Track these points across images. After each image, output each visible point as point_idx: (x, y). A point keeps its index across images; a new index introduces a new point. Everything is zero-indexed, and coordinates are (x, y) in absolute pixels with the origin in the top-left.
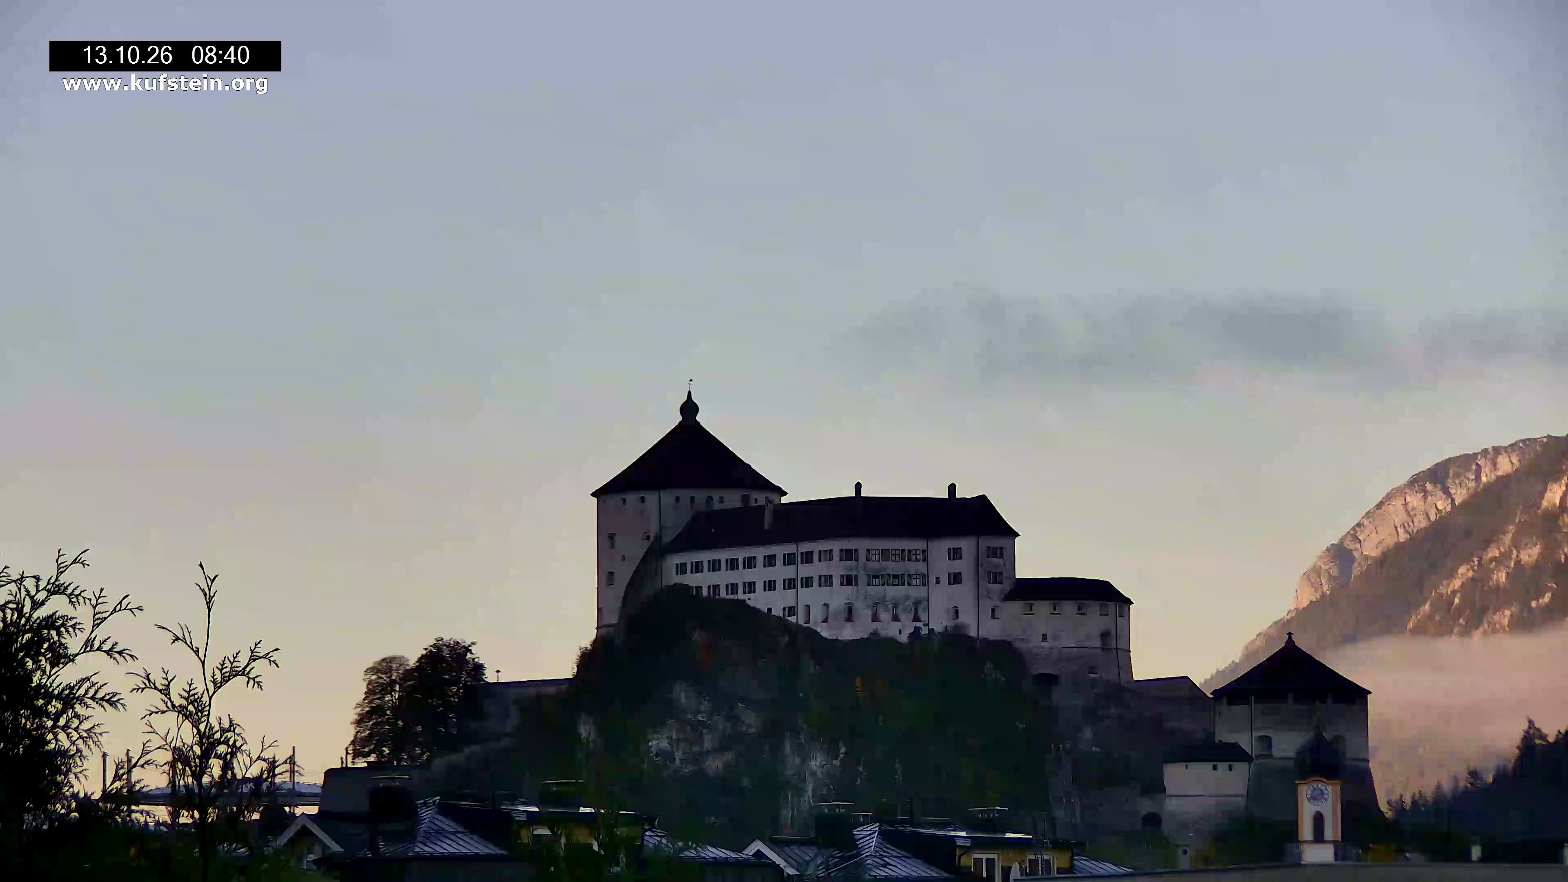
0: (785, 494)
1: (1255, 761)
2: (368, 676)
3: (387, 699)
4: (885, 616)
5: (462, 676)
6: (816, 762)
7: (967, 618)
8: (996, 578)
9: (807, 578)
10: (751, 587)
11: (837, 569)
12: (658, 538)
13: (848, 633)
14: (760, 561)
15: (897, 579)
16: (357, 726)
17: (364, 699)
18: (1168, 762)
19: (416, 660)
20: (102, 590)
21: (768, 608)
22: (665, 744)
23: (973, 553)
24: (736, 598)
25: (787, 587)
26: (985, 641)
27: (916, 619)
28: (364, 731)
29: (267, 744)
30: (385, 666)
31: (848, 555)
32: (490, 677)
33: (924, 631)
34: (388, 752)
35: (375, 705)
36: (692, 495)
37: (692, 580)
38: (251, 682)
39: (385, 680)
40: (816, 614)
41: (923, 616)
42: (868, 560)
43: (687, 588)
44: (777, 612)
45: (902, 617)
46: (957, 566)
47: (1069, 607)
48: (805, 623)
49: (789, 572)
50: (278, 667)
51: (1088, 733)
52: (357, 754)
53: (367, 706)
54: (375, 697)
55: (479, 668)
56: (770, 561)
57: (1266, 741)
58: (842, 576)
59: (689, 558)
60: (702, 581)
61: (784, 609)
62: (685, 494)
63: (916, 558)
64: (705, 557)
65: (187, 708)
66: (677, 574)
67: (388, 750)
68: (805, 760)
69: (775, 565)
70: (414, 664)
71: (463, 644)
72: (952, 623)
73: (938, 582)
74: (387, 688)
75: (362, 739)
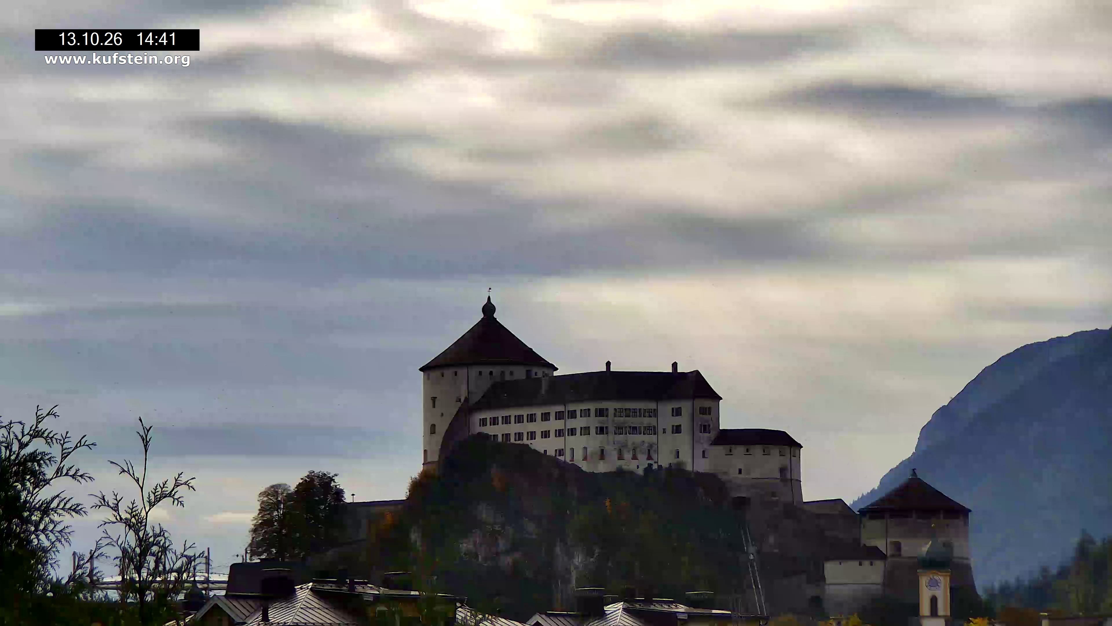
0: (556, 369)
1: (889, 560)
2: (261, 498)
3: (274, 514)
4: (628, 456)
5: (328, 498)
6: (578, 560)
7: (686, 457)
8: (705, 429)
9: (572, 429)
10: (532, 435)
11: (593, 422)
12: (467, 400)
13: (602, 468)
14: (539, 417)
15: (634, 430)
16: (253, 534)
17: (259, 515)
18: (828, 559)
19: (296, 486)
20: (67, 433)
21: (545, 450)
22: (471, 546)
23: (690, 411)
24: (522, 443)
25: (557, 435)
26: (698, 473)
27: (649, 458)
28: (259, 536)
29: (187, 546)
30: (273, 491)
31: (601, 413)
32: (348, 499)
33: (655, 467)
34: (275, 552)
35: (266, 519)
36: (491, 370)
37: (490, 430)
38: (176, 502)
39: (273, 501)
40: (579, 455)
41: (654, 456)
42: (615, 416)
43: (487, 436)
44: (551, 452)
45: (639, 456)
46: (677, 421)
47: (757, 450)
48: (570, 461)
49: (559, 424)
50: (195, 490)
51: (771, 540)
52: (253, 553)
53: (260, 520)
54: (266, 513)
55: (339, 493)
56: (546, 417)
57: (898, 546)
58: (597, 428)
59: (488, 415)
60: (497, 431)
61: (556, 450)
62: (486, 370)
63: (649, 415)
64: (500, 414)
65: (130, 521)
66: (480, 426)
67: (275, 550)
68: (571, 557)
69: (549, 420)
70: (294, 489)
71: (329, 475)
72: (675, 461)
73: (664, 432)
74: (276, 506)
75: (257, 542)
